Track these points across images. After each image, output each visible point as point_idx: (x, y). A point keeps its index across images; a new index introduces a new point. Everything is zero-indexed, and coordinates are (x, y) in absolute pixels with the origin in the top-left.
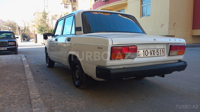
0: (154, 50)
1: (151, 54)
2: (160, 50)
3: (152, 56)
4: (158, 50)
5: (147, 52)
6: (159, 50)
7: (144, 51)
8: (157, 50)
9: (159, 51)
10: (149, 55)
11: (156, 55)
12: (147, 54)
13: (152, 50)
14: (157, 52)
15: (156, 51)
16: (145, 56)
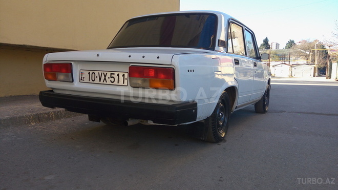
0: (105, 73)
1: (100, 79)
2: (118, 75)
3: (102, 82)
4: (114, 74)
5: (93, 74)
6: (116, 74)
7: (89, 73)
8: (111, 74)
9: (115, 76)
10: (97, 80)
11: (109, 82)
12: (93, 79)
13: (103, 72)
14: (111, 77)
15: (109, 75)
16: (91, 81)
